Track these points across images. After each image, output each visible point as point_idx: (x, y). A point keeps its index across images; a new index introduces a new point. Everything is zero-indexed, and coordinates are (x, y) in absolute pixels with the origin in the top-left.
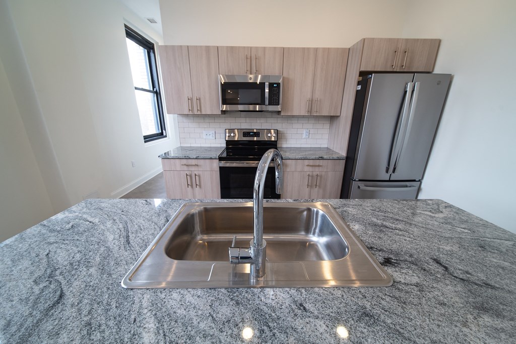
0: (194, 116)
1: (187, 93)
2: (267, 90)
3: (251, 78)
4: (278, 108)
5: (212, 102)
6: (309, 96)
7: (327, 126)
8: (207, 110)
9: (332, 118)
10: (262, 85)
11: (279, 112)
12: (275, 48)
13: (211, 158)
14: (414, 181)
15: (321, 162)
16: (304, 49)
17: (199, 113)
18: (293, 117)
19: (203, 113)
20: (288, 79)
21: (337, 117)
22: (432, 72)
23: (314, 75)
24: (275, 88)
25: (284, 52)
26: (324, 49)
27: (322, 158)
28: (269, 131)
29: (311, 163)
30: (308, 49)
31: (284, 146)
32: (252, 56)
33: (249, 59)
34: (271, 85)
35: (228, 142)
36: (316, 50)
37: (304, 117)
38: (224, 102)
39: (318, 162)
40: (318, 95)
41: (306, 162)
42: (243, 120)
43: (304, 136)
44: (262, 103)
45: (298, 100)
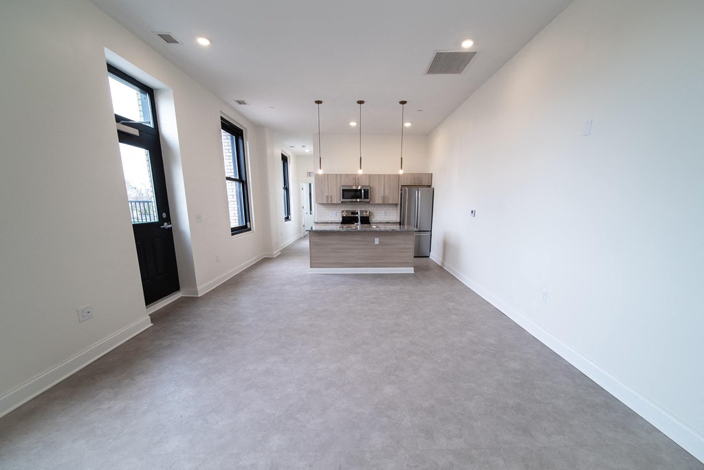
0: (328, 204)
1: (326, 194)
2: (363, 192)
3: (354, 188)
4: (368, 200)
5: (337, 198)
6: (383, 194)
7: (392, 209)
8: (334, 201)
9: (397, 205)
10: (361, 190)
11: (369, 202)
12: (366, 174)
13: (337, 223)
14: (429, 231)
16: (379, 175)
18: (376, 204)
19: (332, 203)
20: (372, 187)
22: (431, 186)
23: (384, 186)
24: (366, 192)
26: (388, 175)
28: (366, 212)
31: (373, 219)
32: (356, 178)
33: (354, 179)
34: (364, 190)
35: (343, 217)
36: (384, 175)
38: (343, 198)
40: (386, 194)
43: (383, 214)
44: (360, 198)
45: (377, 196)
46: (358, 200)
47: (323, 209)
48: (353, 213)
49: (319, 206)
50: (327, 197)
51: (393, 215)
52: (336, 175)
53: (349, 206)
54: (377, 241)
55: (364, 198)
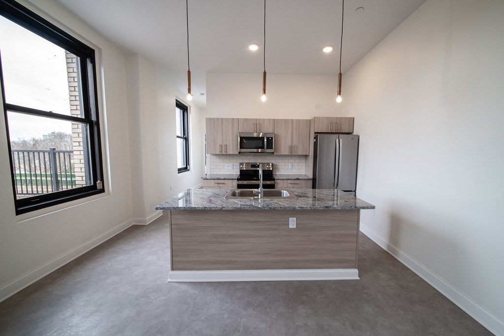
0: (223, 155)
1: (219, 142)
2: (265, 140)
3: (255, 135)
4: (272, 151)
5: (233, 147)
6: (290, 144)
7: (304, 161)
8: (230, 152)
9: (306, 156)
10: (262, 138)
11: (273, 153)
12: (270, 119)
13: (233, 179)
14: (351, 191)
15: (298, 182)
17: (225, 153)
18: (282, 155)
19: (228, 153)
20: (277, 135)
21: (308, 155)
22: (353, 133)
23: (292, 133)
24: (270, 141)
25: (275, 121)
26: (296, 120)
27: (298, 179)
28: (268, 164)
29: (292, 182)
30: (288, 120)
31: (277, 173)
32: (257, 123)
33: (255, 124)
34: (268, 138)
35: (241, 171)
36: (292, 120)
37: (288, 155)
38: (241, 148)
39: (296, 182)
40: (295, 143)
41: (289, 181)
42: (251, 157)
43: (290, 167)
44: (263, 147)
45: (284, 146)
46: (260, 150)
47: (217, 161)
48: (253, 166)
49: (212, 156)
50: (221, 146)
51: (303, 169)
52: (233, 119)
53: (248, 157)
54: (292, 223)
55: (267, 148)
